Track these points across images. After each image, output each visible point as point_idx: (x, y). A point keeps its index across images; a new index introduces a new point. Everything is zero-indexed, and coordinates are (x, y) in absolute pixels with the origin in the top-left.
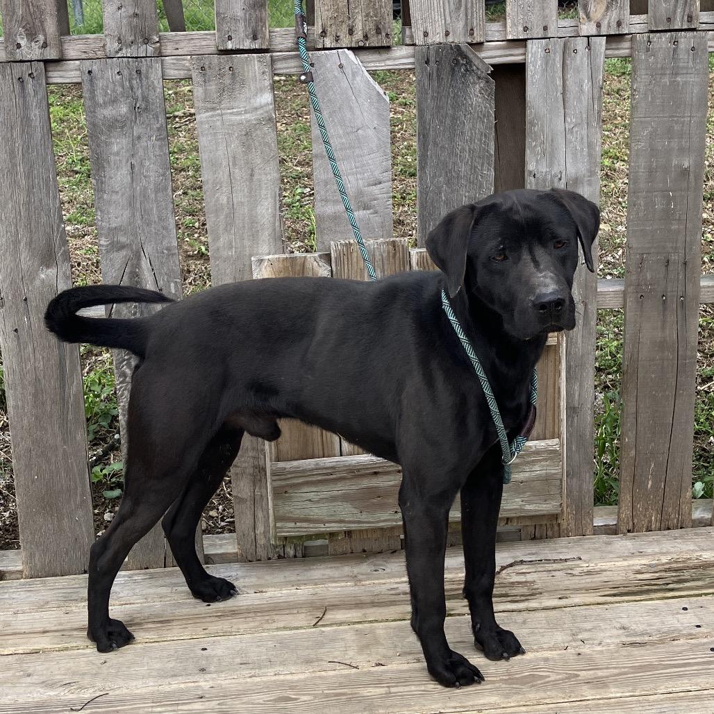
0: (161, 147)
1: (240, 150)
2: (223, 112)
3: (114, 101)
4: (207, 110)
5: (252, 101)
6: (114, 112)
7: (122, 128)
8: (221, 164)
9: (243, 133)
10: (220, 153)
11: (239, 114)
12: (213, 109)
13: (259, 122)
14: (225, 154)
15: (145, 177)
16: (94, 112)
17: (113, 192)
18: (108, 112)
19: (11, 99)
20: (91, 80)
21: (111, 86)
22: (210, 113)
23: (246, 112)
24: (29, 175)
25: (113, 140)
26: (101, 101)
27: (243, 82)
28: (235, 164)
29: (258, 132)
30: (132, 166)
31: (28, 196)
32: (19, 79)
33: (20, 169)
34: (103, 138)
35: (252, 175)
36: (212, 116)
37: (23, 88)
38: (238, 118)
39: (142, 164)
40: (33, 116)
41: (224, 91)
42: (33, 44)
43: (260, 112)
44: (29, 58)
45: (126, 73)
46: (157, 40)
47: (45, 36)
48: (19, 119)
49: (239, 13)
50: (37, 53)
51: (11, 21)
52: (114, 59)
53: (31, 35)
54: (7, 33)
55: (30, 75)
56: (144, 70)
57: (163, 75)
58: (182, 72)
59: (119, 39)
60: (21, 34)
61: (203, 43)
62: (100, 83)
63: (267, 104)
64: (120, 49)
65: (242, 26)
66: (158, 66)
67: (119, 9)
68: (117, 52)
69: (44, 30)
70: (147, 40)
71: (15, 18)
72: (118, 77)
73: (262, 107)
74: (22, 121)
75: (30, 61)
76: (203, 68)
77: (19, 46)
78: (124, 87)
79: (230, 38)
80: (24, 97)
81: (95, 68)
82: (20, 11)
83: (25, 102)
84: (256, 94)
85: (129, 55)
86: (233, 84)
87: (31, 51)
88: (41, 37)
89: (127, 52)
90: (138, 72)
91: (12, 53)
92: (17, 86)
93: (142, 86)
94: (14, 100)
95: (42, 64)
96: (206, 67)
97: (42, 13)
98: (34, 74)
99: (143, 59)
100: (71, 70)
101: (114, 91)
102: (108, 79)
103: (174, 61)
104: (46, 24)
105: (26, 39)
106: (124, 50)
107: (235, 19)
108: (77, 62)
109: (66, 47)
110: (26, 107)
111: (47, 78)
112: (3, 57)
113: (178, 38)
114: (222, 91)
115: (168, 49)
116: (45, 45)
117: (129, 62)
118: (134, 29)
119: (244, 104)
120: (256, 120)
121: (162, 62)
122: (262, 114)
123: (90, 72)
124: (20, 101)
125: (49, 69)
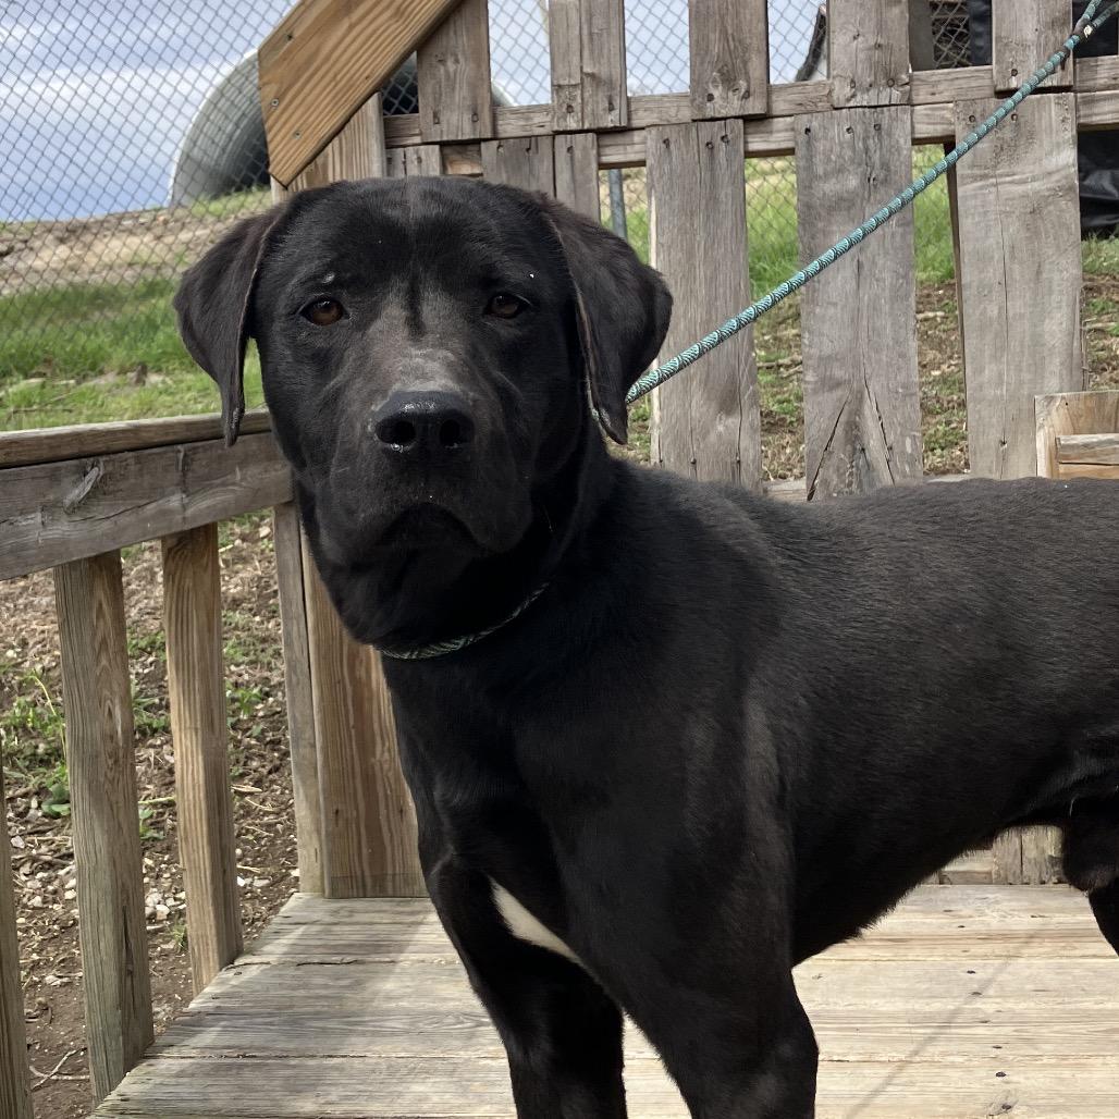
0: (903, 236)
1: (1023, 234)
2: (999, 180)
3: (840, 170)
4: (975, 178)
5: (1045, 162)
6: (838, 187)
7: (849, 209)
8: (992, 258)
9: (1028, 210)
10: (991, 241)
11: (1024, 182)
12: (984, 177)
13: (1054, 192)
14: (998, 243)
15: (877, 280)
16: (811, 187)
17: (829, 303)
18: (830, 187)
19: (694, 174)
20: (808, 142)
21: (837, 149)
22: (979, 184)
23: (1034, 179)
24: (711, 281)
25: (835, 228)
26: (820, 171)
27: (1031, 136)
28: (1013, 257)
29: (1051, 208)
30: (860, 266)
31: (709, 312)
32: (707, 144)
33: (701, 273)
34: (820, 225)
35: (1039, 273)
36: (981, 188)
37: (712, 157)
38: (1020, 189)
39: (874, 263)
40: (723, 195)
41: (1002, 149)
42: (730, 94)
43: (1056, 177)
44: (723, 113)
45: (859, 129)
46: (907, 80)
47: (748, 82)
48: (704, 202)
49: (1030, 35)
50: (734, 106)
51: (702, 63)
52: (844, 110)
53: (729, 81)
54: (696, 81)
55: (723, 138)
56: (885, 124)
57: (913, 132)
58: (939, 128)
59: (853, 81)
60: (714, 81)
61: (974, 84)
62: (820, 146)
63: (1067, 166)
64: (854, 96)
65: (1033, 54)
66: (907, 117)
67: (855, 38)
68: (848, 100)
69: (747, 73)
70: (892, 82)
71: (708, 59)
72: (848, 136)
73: (1058, 171)
74: (707, 205)
75: (725, 119)
76: (972, 118)
77: (711, 98)
78: (854, 151)
79: (1015, 73)
80: (712, 170)
81: (815, 125)
82: (716, 49)
83: (713, 177)
84: (1051, 153)
85: (865, 104)
86: (1015, 139)
87: (727, 103)
88: (743, 84)
89: (863, 99)
90: (878, 127)
91: (700, 108)
92: (704, 154)
93: (881, 148)
94: (698, 175)
95: (741, 122)
96: (977, 116)
97: (746, 49)
98: (729, 137)
99: (885, 109)
100: (779, 131)
101: (840, 156)
102: (833, 138)
103: (929, 112)
104: (750, 64)
105: (720, 88)
106: (859, 97)
107: (1024, 46)
108: (788, 119)
109: (774, 97)
110: (714, 184)
111: (746, 143)
112: (686, 114)
113: (934, 78)
114: (999, 150)
115: (921, 95)
116: (747, 95)
117: (864, 113)
118: (874, 66)
119: (1032, 167)
120: (1048, 190)
121: (912, 112)
122: (1058, 181)
123: (808, 131)
124: (706, 176)
125: (749, 130)
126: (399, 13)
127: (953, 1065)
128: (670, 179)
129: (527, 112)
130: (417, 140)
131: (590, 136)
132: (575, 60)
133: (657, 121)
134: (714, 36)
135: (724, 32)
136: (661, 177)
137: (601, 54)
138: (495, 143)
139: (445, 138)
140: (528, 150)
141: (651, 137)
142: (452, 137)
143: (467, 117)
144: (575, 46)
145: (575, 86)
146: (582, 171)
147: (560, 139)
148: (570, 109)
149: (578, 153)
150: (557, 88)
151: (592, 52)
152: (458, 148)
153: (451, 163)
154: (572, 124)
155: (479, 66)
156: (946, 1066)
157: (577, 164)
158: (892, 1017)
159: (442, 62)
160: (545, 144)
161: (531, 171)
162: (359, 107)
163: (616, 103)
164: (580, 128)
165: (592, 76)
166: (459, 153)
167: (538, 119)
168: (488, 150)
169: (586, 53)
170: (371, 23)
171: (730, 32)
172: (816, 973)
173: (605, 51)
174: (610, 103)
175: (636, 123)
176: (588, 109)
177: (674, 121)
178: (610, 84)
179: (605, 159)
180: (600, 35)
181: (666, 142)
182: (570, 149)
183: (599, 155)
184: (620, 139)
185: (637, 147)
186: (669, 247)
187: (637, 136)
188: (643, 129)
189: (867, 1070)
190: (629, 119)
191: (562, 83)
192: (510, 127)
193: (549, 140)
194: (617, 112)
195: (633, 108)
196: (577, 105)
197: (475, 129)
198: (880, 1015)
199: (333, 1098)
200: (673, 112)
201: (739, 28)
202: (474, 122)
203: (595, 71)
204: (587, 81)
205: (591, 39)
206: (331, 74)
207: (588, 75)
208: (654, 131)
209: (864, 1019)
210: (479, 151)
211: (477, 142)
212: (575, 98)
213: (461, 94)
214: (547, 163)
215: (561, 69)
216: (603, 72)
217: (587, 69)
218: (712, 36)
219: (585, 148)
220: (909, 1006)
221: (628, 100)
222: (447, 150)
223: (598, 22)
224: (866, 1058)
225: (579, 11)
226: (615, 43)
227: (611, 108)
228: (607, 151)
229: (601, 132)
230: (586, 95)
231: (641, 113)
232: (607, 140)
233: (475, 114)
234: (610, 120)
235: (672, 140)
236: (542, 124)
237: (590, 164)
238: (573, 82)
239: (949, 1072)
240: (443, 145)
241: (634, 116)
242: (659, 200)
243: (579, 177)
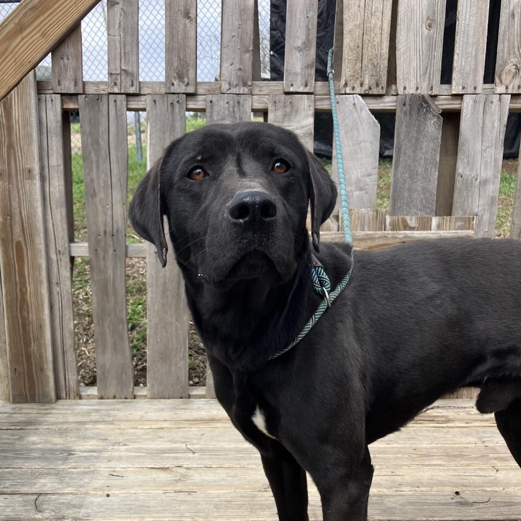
3: (223, 119)
5: (301, 122)
13: (305, 134)
20: (211, 106)
21: (222, 110)
26: (216, 119)
27: (297, 111)
29: (304, 140)
32: (171, 104)
37: (173, 109)
40: (177, 126)
41: (286, 116)
42: (181, 83)
43: (305, 129)
44: (178, 91)
45: (231, 103)
46: (251, 84)
47: (188, 79)
48: (169, 128)
49: (299, 70)
50: (183, 89)
51: (170, 70)
52: (226, 95)
53: (180, 77)
54: (167, 77)
55: (177, 102)
56: (241, 101)
57: (252, 106)
58: (262, 105)
59: (229, 83)
60: (175, 78)
61: (276, 88)
62: (216, 108)
63: (310, 125)
64: (230, 89)
65: (299, 78)
66: (250, 100)
67: (231, 65)
68: (228, 90)
69: (188, 75)
70: (245, 85)
71: (172, 67)
72: (227, 105)
73: (306, 126)
74: (170, 128)
75: (178, 94)
76: (275, 102)
77: (173, 84)
78: (229, 111)
79: (292, 85)
80: (173, 114)
81: (214, 99)
82: (175, 64)
83: (173, 117)
84: (304, 119)
85: (234, 92)
86: (291, 112)
87: (179, 87)
88: (186, 80)
89: (234, 90)
90: (239, 103)
91: (169, 88)
92: (170, 108)
93: (240, 110)
94: (167, 116)
95: (185, 95)
96: (277, 101)
97: (188, 65)
98: (180, 101)
99: (242, 95)
100: (200, 101)
101: (224, 113)
102: (221, 106)
103: (259, 98)
104: (189, 72)
105: (177, 81)
106: (232, 90)
107: (296, 74)
108: (204, 96)
109: (198, 87)
110: (173, 121)
111: (187, 104)
112: (163, 90)
113: (262, 85)
114: (285, 116)
115: (256, 91)
116: (188, 84)
117: (233, 97)
118: (238, 77)
119: (296, 124)
120: (302, 133)
121: (252, 97)
122: (306, 130)
123: (211, 102)
124: (170, 117)
125: (188, 99)
126: (43, 35)
127: (251, 469)
128: (156, 117)
129: (97, 84)
130: (51, 92)
131: (124, 95)
132: (118, 63)
133: (151, 92)
134: (175, 59)
135: (179, 57)
136: (152, 115)
137: (129, 62)
138: (84, 96)
139: (63, 92)
140: (98, 100)
141: (149, 98)
142: (66, 92)
143: (73, 83)
144: (118, 57)
145: (118, 74)
146: (120, 110)
147: (111, 97)
148: (115, 84)
149: (118, 103)
150: (110, 74)
151: (125, 61)
152: (69, 97)
153: (65, 103)
154: (116, 90)
155: (78, 62)
156: (249, 469)
157: (118, 108)
158: (230, 450)
159: (62, 58)
160: (105, 99)
161: (99, 109)
162: (26, 75)
163: (135, 83)
164: (119, 92)
165: (125, 71)
166: (69, 99)
167: (102, 87)
168: (81, 98)
169: (123, 61)
170: (31, 38)
171: (182, 57)
172: (202, 433)
173: (131, 61)
174: (132, 83)
175: (142, 92)
176: (123, 84)
177: (158, 93)
178: (132, 75)
179: (130, 106)
180: (129, 54)
181: (155, 101)
182: (115, 101)
183: (127, 105)
184: (136, 98)
185: (143, 103)
186: (155, 145)
187: (143, 98)
188: (145, 95)
189: (220, 471)
190: (140, 90)
191: (112, 72)
192: (91, 90)
193: (107, 96)
194: (135, 87)
195: (141, 86)
196: (118, 82)
197: (75, 90)
198: (225, 450)
199: (7, 485)
200: (158, 89)
201: (185, 56)
202: (75, 86)
203: (126, 69)
204: (123, 72)
205: (125, 55)
206: (13, 59)
207: (123, 70)
208: (150, 96)
209: (219, 451)
210: (77, 99)
211: (76, 95)
212: (117, 79)
213: (70, 73)
214: (106, 105)
215: (112, 67)
216: (129, 69)
217: (123, 68)
218: (174, 58)
219: (121, 101)
220: (236, 446)
221: (140, 82)
222: (64, 97)
223: (128, 48)
224: (220, 466)
225: (120, 42)
226: (135, 58)
227: (132, 85)
228: (131, 103)
229: (128, 95)
230: (122, 79)
231: (145, 89)
232: (131, 99)
233: (76, 83)
234: (132, 90)
235: (157, 101)
236: (104, 90)
237: (123, 108)
238: (117, 73)
239: (250, 471)
240: (62, 95)
241: (142, 90)
242: (151, 125)
243: (119, 113)
